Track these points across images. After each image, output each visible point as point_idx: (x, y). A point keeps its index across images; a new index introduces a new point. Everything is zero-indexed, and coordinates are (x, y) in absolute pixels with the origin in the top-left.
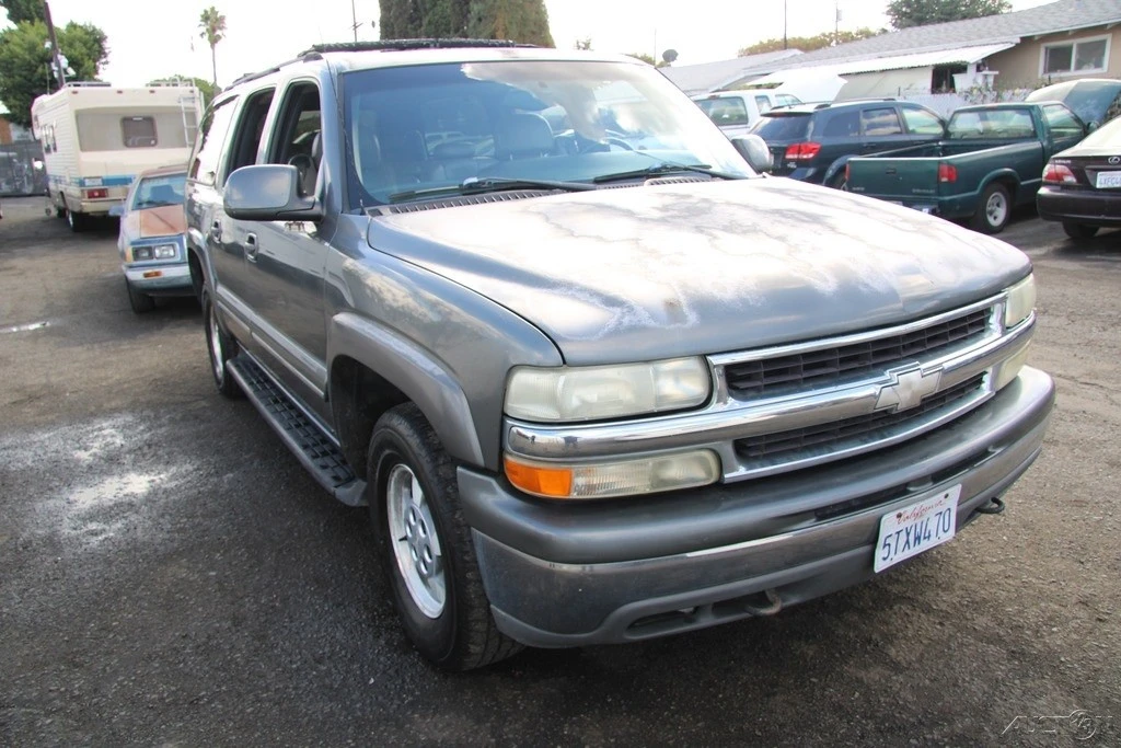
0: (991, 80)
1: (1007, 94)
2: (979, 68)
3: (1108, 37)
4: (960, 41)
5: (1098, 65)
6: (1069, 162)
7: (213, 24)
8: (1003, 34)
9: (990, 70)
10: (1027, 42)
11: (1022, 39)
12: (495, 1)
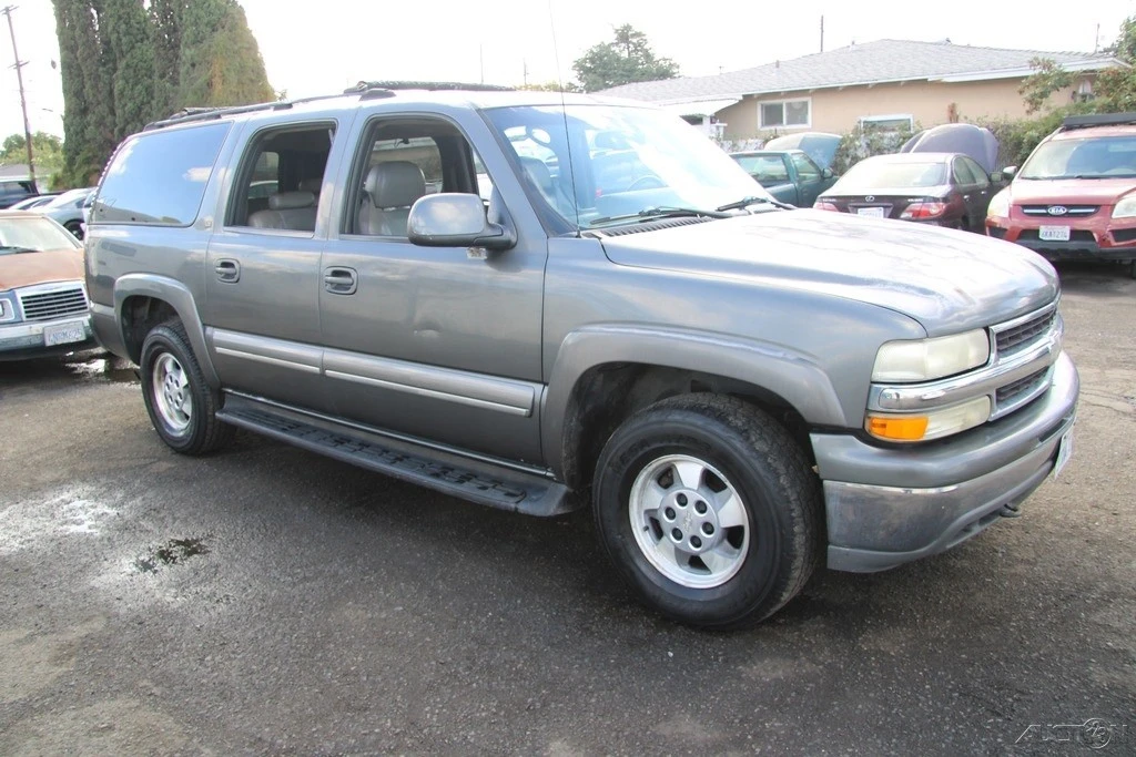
0: (721, 130)
1: (741, 144)
2: (713, 119)
3: (808, 99)
4: (690, 96)
5: (804, 121)
6: (834, 200)
8: (726, 92)
9: (721, 122)
10: (748, 98)
11: (744, 96)
12: (210, 46)
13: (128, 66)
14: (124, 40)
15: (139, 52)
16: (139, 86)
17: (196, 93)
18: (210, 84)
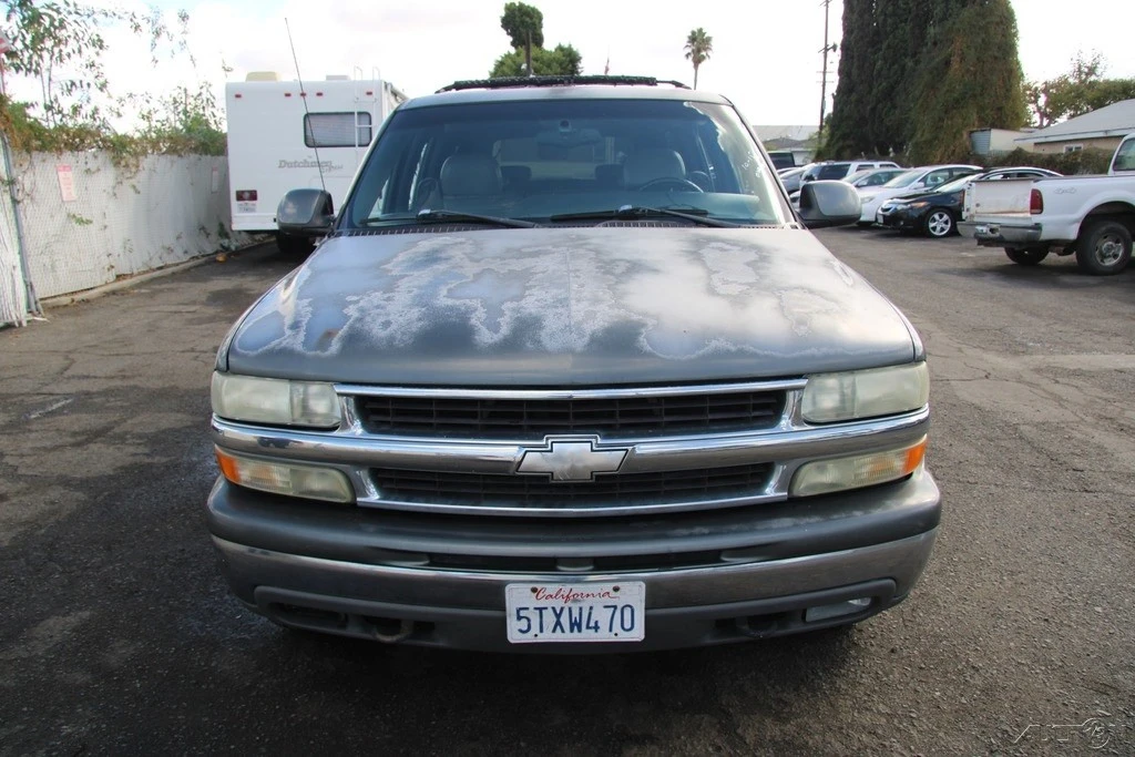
7: (699, 45)
12: (954, 23)
13: (889, 47)
14: (890, 21)
15: (901, 32)
16: (896, 66)
17: (931, 73)
18: (947, 63)
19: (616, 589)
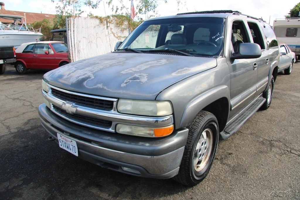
19: (72, 141)
